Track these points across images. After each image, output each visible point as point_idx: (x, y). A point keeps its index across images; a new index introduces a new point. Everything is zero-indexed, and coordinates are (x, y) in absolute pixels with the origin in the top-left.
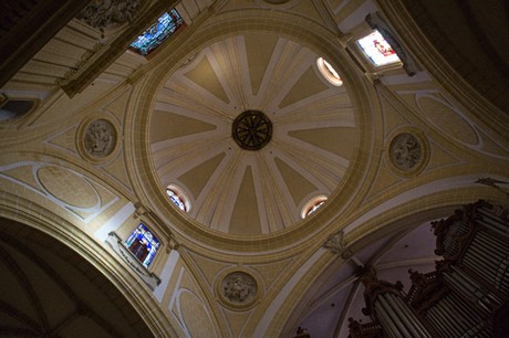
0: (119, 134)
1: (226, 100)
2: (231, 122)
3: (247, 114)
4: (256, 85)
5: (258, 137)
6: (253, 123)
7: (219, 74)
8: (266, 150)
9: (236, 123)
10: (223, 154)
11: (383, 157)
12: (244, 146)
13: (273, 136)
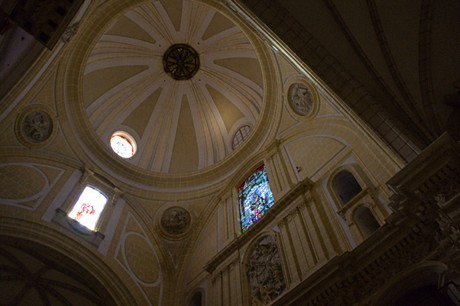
0: (286, 98)
1: (208, 87)
2: (201, 67)
3: (189, 76)
4: (185, 105)
5: (175, 58)
6: (182, 70)
7: (217, 112)
8: (165, 46)
9: (197, 67)
10: (204, 38)
11: (55, 112)
12: (186, 47)
13: (161, 61)
